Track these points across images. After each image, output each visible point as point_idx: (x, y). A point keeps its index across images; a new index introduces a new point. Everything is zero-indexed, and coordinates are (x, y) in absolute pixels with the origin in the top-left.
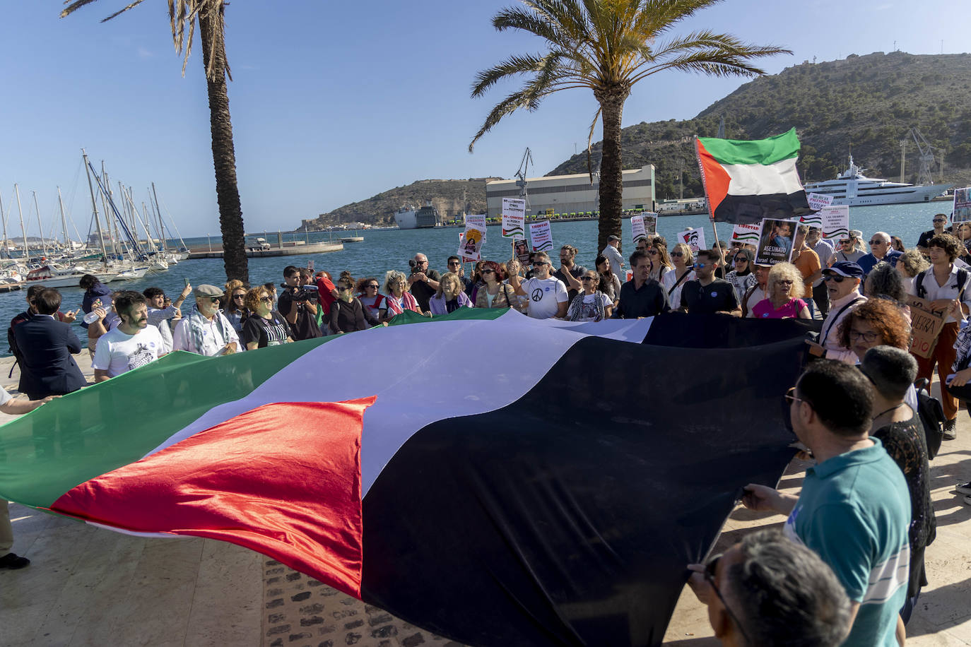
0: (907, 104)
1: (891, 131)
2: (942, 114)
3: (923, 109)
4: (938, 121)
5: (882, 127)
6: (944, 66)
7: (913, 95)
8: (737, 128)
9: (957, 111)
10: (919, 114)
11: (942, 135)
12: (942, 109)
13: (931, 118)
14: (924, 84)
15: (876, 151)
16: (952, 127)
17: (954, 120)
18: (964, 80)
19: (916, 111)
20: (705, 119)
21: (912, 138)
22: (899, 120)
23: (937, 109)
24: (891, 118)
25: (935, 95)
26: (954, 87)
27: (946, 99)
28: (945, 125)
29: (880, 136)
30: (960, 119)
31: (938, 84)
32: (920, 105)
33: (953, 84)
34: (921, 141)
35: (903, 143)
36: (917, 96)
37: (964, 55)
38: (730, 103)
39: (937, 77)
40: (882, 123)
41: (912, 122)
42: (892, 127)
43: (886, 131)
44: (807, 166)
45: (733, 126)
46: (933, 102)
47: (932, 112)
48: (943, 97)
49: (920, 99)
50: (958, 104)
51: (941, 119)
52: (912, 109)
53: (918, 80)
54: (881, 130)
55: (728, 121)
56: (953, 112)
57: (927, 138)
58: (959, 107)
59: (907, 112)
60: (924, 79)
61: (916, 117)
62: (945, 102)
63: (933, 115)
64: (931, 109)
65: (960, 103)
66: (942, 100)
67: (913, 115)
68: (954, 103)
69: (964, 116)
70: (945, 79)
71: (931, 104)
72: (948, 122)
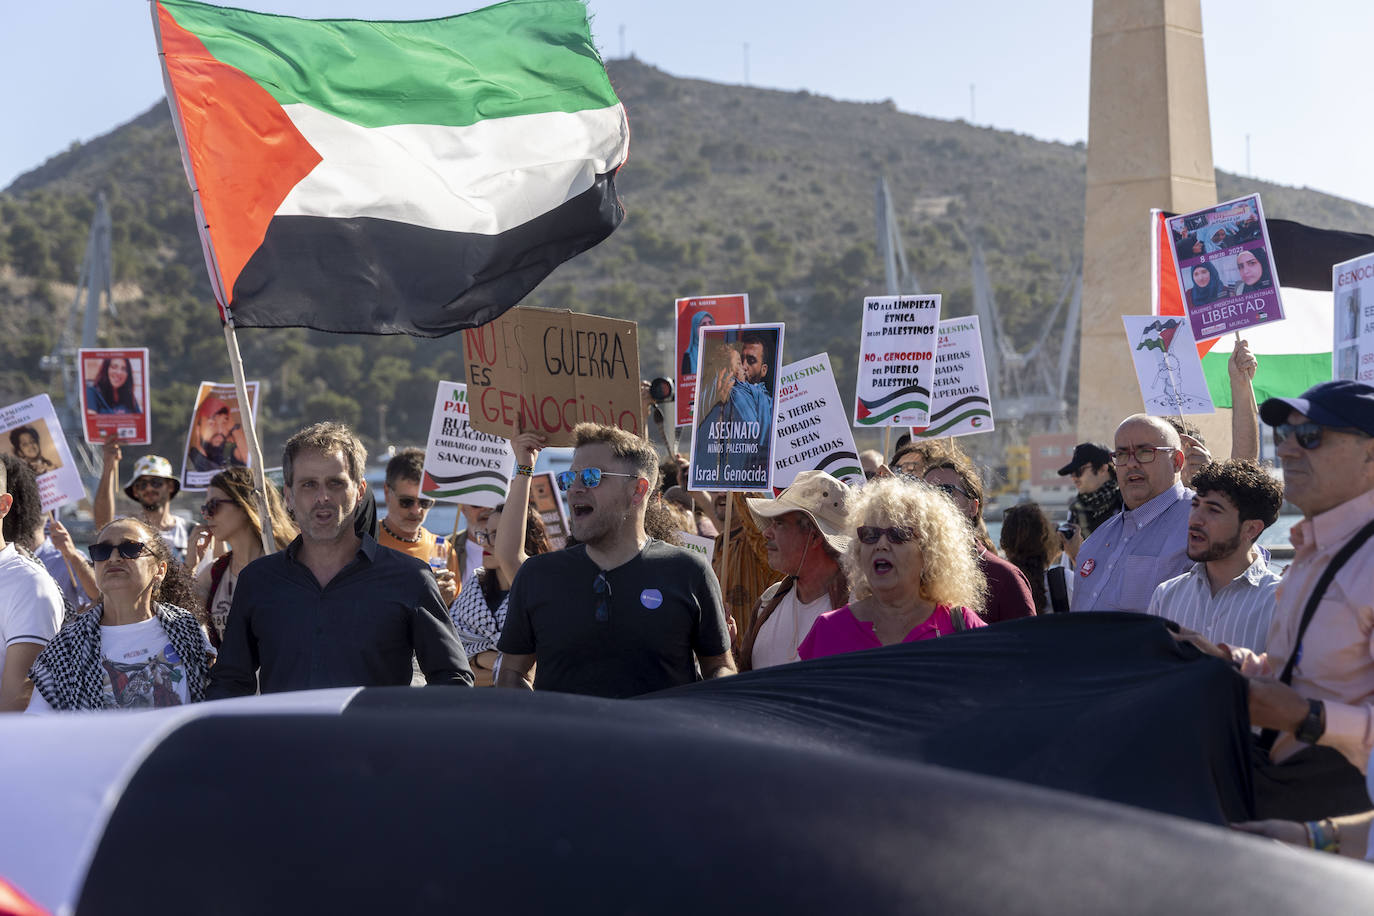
1: (631, 299)
2: (761, 262)
3: (711, 240)
4: (752, 283)
5: (604, 284)
6: (755, 120)
7: (681, 198)
8: (152, 243)
9: (799, 257)
10: (702, 254)
12: (761, 245)
13: (735, 273)
14: (706, 166)
16: (790, 303)
17: (795, 284)
18: (808, 169)
19: (695, 247)
20: (38, 198)
22: (650, 270)
23: (748, 245)
24: (625, 257)
25: (738, 203)
26: (787, 186)
27: (768, 217)
30: (809, 281)
31: (744, 171)
32: (702, 229)
33: (783, 178)
36: (691, 199)
37: (803, 95)
38: (125, 155)
39: (740, 151)
40: (602, 273)
41: (684, 278)
42: (632, 290)
43: (616, 298)
44: (388, 392)
45: (137, 235)
46: (736, 223)
47: (735, 254)
48: (759, 211)
49: (702, 211)
50: (800, 236)
51: (762, 276)
52: (682, 239)
53: (692, 153)
54: (601, 295)
55: (118, 214)
56: (789, 259)
58: (802, 247)
59: (667, 245)
60: (707, 151)
61: (694, 265)
62: (766, 226)
63: (737, 262)
64: (732, 243)
65: (804, 234)
66: (757, 220)
67: (686, 256)
68: (790, 232)
69: (821, 274)
70: (761, 159)
71: (727, 231)
72: (778, 288)
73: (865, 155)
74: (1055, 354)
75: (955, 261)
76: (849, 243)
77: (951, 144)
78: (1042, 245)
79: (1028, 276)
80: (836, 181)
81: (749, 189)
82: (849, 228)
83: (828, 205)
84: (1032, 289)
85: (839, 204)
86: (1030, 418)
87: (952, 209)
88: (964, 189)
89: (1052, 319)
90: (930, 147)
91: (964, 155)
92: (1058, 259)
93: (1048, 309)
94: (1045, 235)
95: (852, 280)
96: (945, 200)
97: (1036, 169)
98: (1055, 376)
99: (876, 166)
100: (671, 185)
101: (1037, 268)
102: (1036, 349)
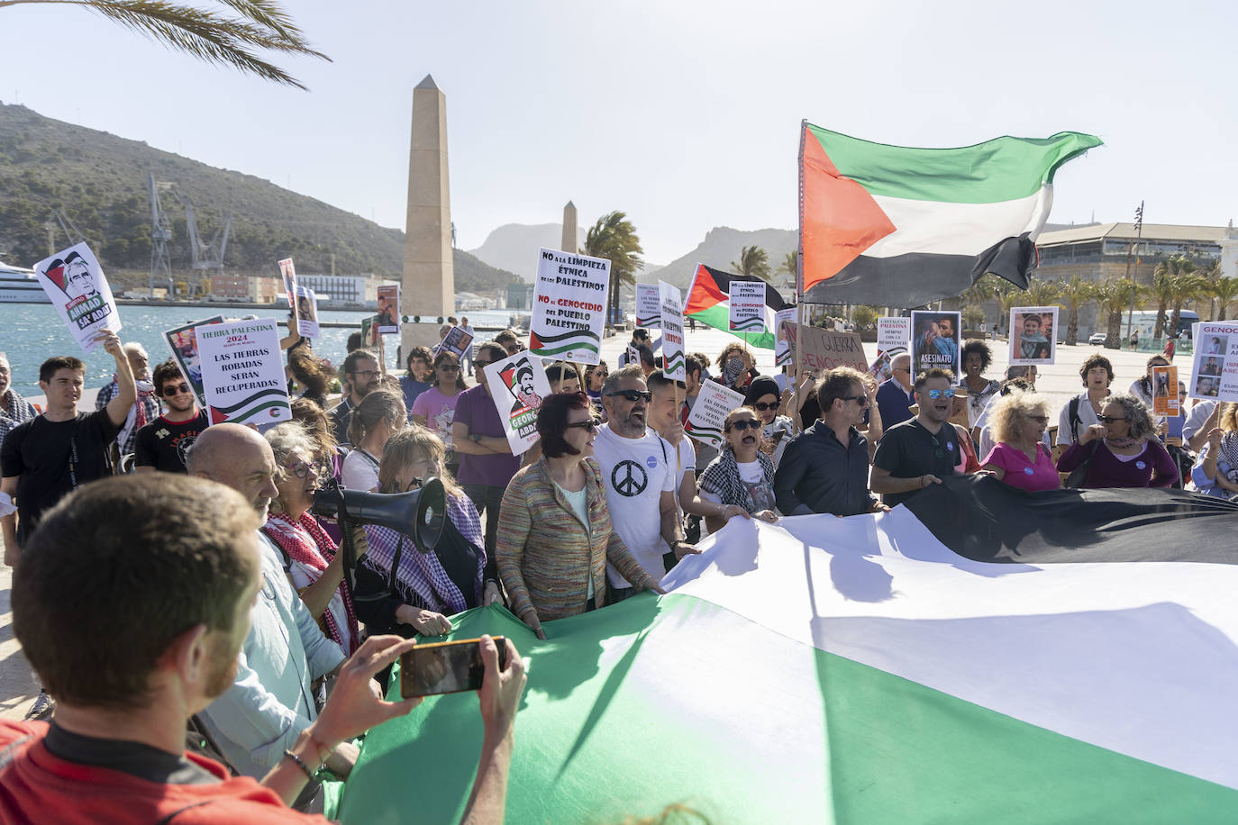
0: (43, 176)
1: (27, 207)
2: (90, 198)
3: (65, 187)
4: (86, 207)
5: (14, 200)
6: (84, 140)
7: (50, 168)
9: (107, 198)
10: (61, 192)
11: (94, 224)
12: (89, 192)
13: (78, 201)
14: (61, 156)
15: (9, 230)
16: (104, 216)
17: (106, 209)
18: (109, 164)
19: (58, 189)
21: (56, 220)
22: (36, 196)
23: (83, 191)
24: (23, 189)
25: (77, 173)
26: (100, 169)
27: (93, 181)
28: (95, 213)
29: (10, 211)
30: (112, 208)
31: (79, 160)
32: (61, 182)
33: (97, 166)
34: (68, 226)
35: (48, 226)
36: (55, 169)
37: (105, 133)
39: (77, 152)
40: (13, 194)
41: (53, 201)
42: (27, 203)
43: (20, 206)
46: (77, 181)
47: (77, 194)
48: (88, 178)
49: (60, 174)
50: (107, 190)
51: (90, 204)
52: (52, 185)
53: (54, 150)
54: (13, 204)
56: (103, 199)
57: (77, 225)
58: (108, 194)
59: (45, 186)
60: (60, 150)
61: (58, 196)
62: (91, 184)
63: (79, 197)
64: (76, 189)
65: (109, 189)
66: (87, 181)
67: (54, 192)
68: (103, 188)
69: (116, 206)
70: (87, 156)
71: (74, 184)
72: (98, 210)
73: (134, 161)
74: (219, 247)
75: (176, 208)
76: (129, 196)
77: (172, 162)
78: (210, 205)
79: (206, 217)
80: (122, 170)
81: (81, 168)
82: (129, 189)
83: (119, 179)
84: (208, 221)
85: (124, 179)
86: (210, 269)
87: (173, 187)
88: (176, 180)
89: (219, 232)
90: (163, 162)
91: (178, 167)
92: (218, 211)
93: (216, 229)
94: (212, 202)
95: (131, 210)
96: (170, 183)
97: (207, 176)
98: (219, 255)
99: (140, 167)
100: (43, 162)
101: (210, 214)
102: (212, 244)
